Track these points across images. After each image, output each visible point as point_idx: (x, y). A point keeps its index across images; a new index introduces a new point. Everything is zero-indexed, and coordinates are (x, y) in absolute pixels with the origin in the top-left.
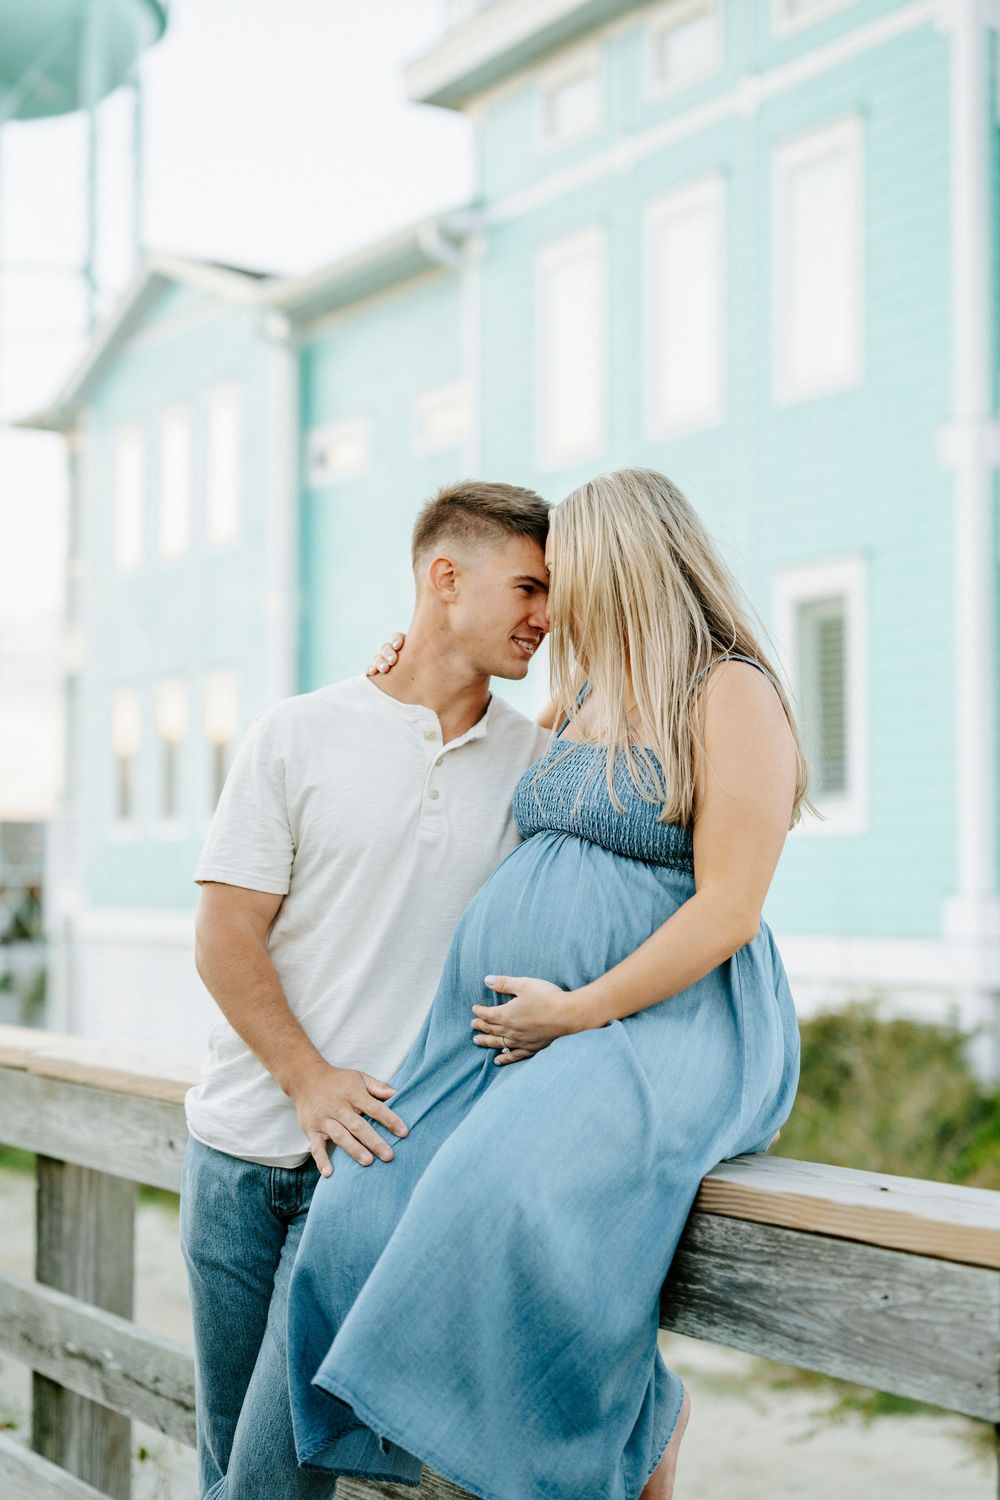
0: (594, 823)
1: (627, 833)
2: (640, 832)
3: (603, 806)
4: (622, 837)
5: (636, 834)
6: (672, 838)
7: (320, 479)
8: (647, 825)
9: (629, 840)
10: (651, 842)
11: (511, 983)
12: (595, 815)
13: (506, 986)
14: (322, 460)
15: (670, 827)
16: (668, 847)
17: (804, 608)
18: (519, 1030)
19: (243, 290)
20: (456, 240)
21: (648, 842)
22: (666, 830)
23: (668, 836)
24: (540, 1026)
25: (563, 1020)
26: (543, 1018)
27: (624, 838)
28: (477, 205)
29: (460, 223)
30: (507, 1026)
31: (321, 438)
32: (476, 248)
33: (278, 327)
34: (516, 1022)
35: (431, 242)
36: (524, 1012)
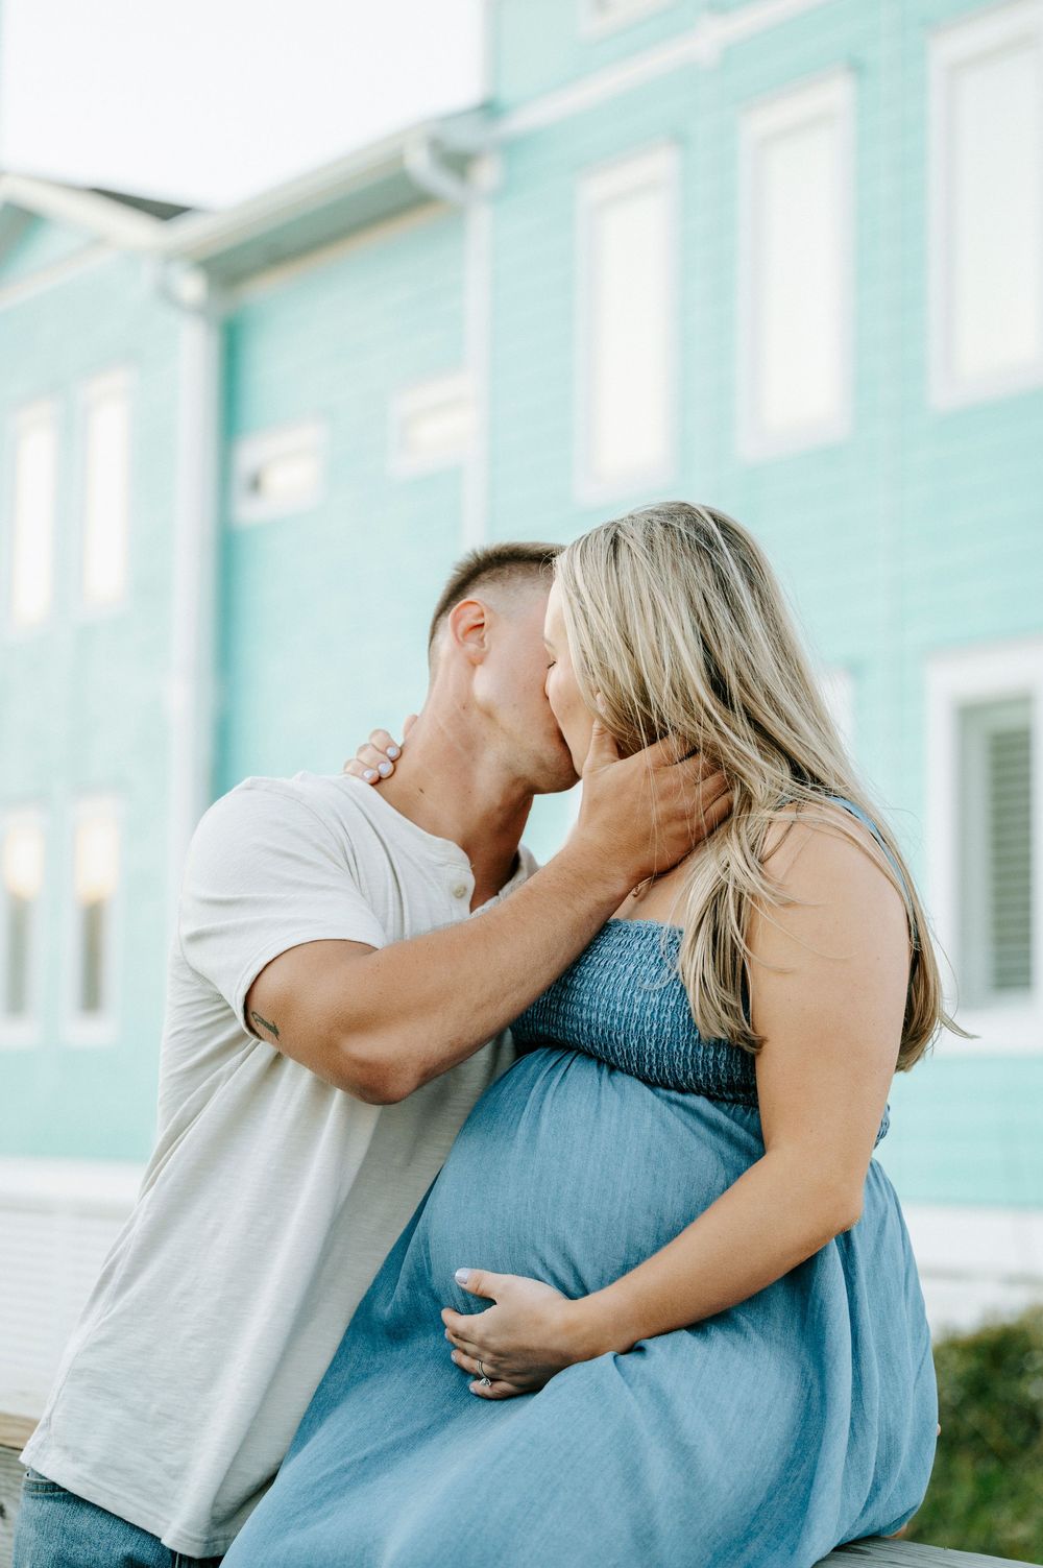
0: (606, 1046)
1: (654, 1061)
2: (671, 1060)
3: (616, 1021)
4: (647, 1067)
5: (666, 1063)
6: (722, 1067)
7: (249, 512)
8: (682, 1049)
9: (658, 1071)
10: (690, 1074)
11: (493, 1282)
12: (606, 1034)
13: (482, 1287)
14: (255, 484)
15: (717, 1051)
16: (716, 1078)
17: (968, 713)
18: (498, 1354)
19: (138, 231)
20: (458, 163)
21: (686, 1074)
22: (711, 1054)
23: (715, 1065)
24: (528, 1351)
25: (559, 1343)
26: (532, 1338)
27: (651, 1069)
28: (489, 109)
29: (463, 137)
30: (483, 1345)
31: (251, 454)
32: (487, 174)
33: (192, 287)
34: (496, 1342)
35: (420, 163)
36: (507, 1327)
